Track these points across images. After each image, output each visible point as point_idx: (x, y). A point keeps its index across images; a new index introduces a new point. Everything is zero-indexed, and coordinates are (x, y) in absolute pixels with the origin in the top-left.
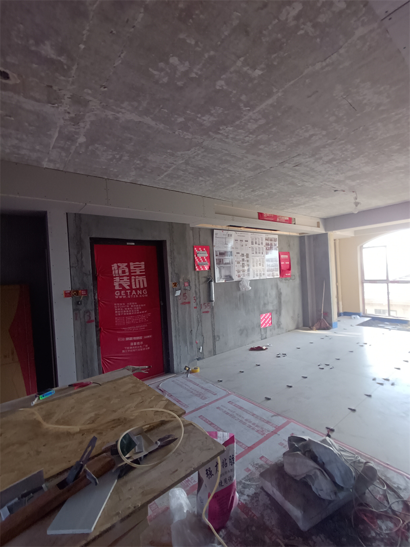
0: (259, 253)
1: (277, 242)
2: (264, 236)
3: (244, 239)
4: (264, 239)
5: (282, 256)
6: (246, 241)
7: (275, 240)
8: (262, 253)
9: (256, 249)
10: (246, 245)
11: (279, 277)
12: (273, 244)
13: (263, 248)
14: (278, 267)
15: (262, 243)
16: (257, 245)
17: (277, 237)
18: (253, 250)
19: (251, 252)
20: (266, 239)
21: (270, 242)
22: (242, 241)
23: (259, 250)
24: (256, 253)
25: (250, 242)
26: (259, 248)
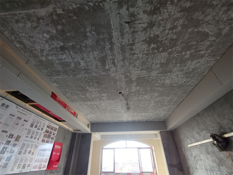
0: (35, 138)
1: (56, 132)
2: (47, 123)
3: (24, 117)
4: (46, 126)
5: (56, 146)
6: (24, 120)
7: (55, 130)
8: (38, 139)
9: (33, 133)
10: (23, 125)
11: (45, 169)
12: (52, 133)
13: (41, 134)
14: (49, 157)
15: (42, 129)
16: (36, 129)
17: (57, 127)
18: (28, 134)
19: (26, 135)
20: (48, 126)
21: (50, 130)
22: (19, 118)
23: (36, 135)
24: (31, 137)
25: (29, 123)
26: (37, 133)
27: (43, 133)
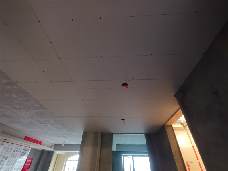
1: (29, 152)
5: (28, 161)
6: (11, 149)
8: (17, 157)
12: (26, 153)
14: (22, 167)
15: (20, 151)
16: (16, 152)
17: (30, 149)
19: (10, 156)
20: (24, 150)
22: (8, 148)
23: (16, 155)
24: (13, 157)
25: (13, 150)
26: (17, 154)
27: (20, 154)
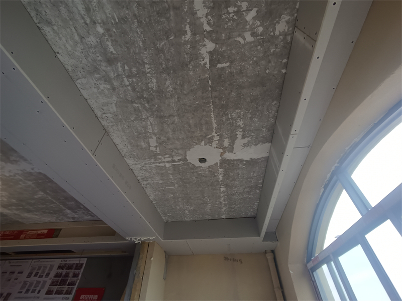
0: (33, 291)
1: (82, 270)
2: (57, 262)
4: (56, 267)
5: (83, 297)
7: (79, 266)
8: (39, 291)
9: (31, 284)
10: (16, 279)
12: (71, 275)
13: (45, 282)
15: (48, 275)
16: (37, 278)
17: (84, 261)
18: (22, 288)
19: (18, 290)
20: (60, 267)
21: (64, 272)
22: (13, 273)
23: (36, 287)
24: (27, 291)
26: (38, 282)
27: (47, 280)
